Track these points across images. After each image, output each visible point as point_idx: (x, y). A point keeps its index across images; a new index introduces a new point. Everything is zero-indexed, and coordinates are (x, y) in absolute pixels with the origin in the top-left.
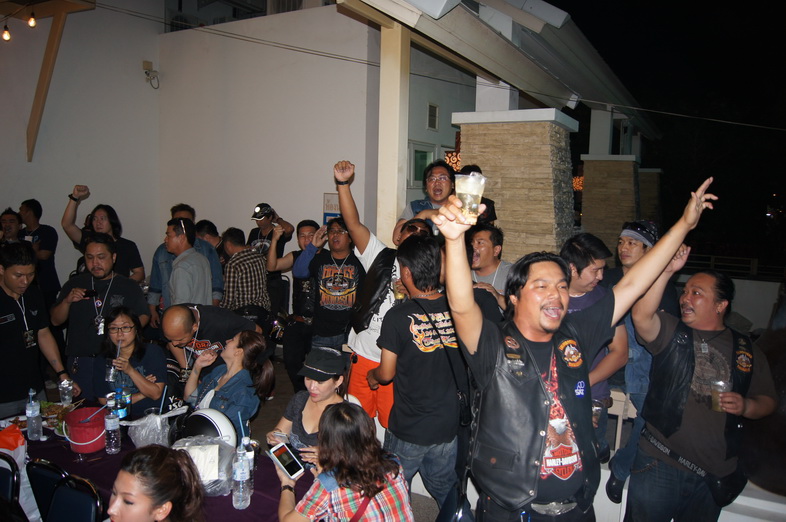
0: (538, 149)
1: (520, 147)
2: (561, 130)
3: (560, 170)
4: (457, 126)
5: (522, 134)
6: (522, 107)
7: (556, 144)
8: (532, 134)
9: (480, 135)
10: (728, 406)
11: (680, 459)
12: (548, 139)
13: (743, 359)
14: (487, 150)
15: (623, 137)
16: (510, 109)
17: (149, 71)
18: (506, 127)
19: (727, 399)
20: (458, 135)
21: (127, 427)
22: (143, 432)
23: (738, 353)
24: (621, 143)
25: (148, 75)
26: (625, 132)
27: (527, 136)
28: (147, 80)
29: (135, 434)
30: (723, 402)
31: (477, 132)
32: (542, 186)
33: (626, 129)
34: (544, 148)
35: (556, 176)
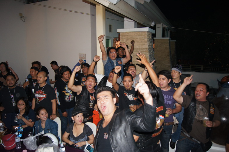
0: (143, 40)
1: (138, 39)
2: (150, 33)
3: (150, 46)
4: (119, 33)
5: (139, 35)
6: (138, 27)
7: (149, 38)
8: (142, 35)
9: (126, 35)
10: (208, 125)
11: (193, 138)
12: (147, 36)
13: (212, 110)
14: (128, 40)
15: (165, 32)
16: (135, 27)
17: (22, 17)
18: (134, 33)
19: (208, 123)
20: (119, 35)
21: (23, 141)
22: (28, 142)
23: (210, 108)
24: (165, 34)
25: (21, 18)
26: (166, 30)
27: (140, 36)
28: (21, 19)
29: (25, 143)
30: (207, 124)
31: (125, 35)
32: (145, 51)
33: (166, 29)
34: (145, 39)
35: (149, 47)
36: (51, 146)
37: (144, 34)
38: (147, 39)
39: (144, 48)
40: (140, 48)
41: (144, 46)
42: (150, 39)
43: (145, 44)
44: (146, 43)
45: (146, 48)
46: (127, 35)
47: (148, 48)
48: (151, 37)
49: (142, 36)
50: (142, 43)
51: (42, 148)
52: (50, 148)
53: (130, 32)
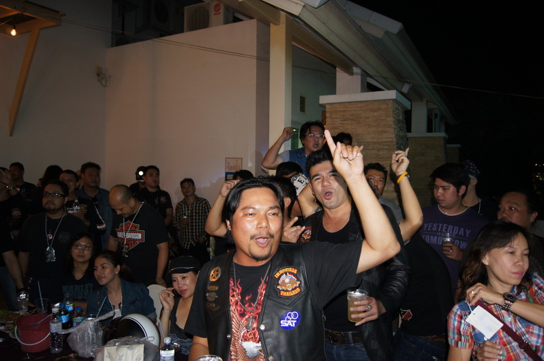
0: (384, 120)
1: (370, 119)
2: (400, 107)
4: (323, 106)
5: (372, 110)
7: (396, 117)
8: (379, 109)
9: (340, 111)
12: (391, 113)
14: (346, 122)
15: (434, 121)
16: (362, 91)
17: (99, 74)
18: (359, 105)
20: (324, 113)
24: (433, 124)
26: (436, 118)
27: (375, 111)
28: (98, 80)
31: (338, 110)
33: (436, 116)
34: (388, 119)
35: (398, 140)
36: (139, 343)
37: (384, 106)
38: (392, 119)
39: (384, 140)
40: (375, 140)
41: (385, 135)
42: (399, 121)
43: (387, 132)
44: (388, 129)
45: (390, 140)
46: (344, 111)
47: (394, 140)
48: (401, 118)
49: (381, 112)
50: (380, 129)
51: (115, 345)
52: (134, 346)
53: (350, 103)
